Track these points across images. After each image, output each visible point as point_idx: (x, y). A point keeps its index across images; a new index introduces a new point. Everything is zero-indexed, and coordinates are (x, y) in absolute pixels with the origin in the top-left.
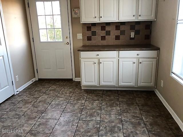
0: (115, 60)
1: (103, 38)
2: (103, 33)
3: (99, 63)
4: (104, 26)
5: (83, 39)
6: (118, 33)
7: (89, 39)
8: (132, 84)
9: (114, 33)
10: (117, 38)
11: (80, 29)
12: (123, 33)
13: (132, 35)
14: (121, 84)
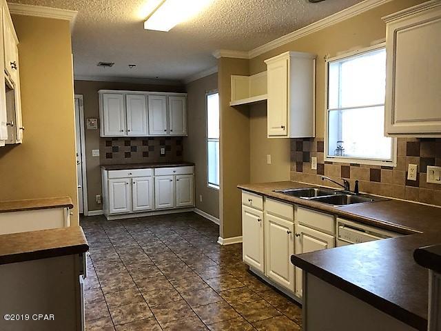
0: (151, 179)
1: (128, 155)
2: (128, 149)
3: (132, 183)
4: (128, 141)
5: (101, 157)
6: (146, 148)
7: (109, 156)
8: (170, 205)
9: (141, 148)
10: (145, 154)
11: (97, 143)
12: (151, 149)
13: (163, 151)
14: (159, 206)
